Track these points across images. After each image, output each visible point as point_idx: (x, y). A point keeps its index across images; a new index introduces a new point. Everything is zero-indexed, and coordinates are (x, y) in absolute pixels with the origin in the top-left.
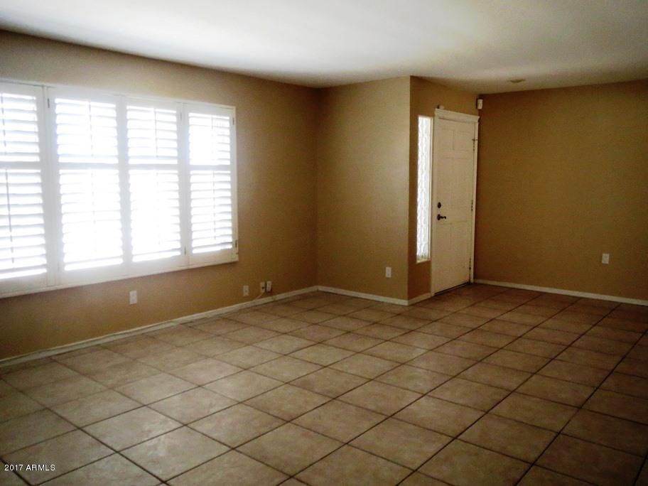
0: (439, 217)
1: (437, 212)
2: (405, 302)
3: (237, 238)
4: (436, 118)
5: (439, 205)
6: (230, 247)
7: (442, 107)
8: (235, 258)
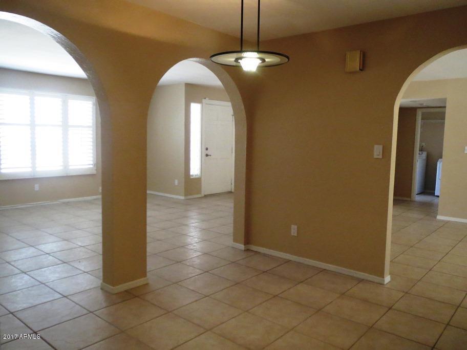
0: (207, 155)
1: (205, 152)
2: (182, 198)
3: (95, 162)
4: (204, 104)
5: (207, 149)
6: (92, 166)
7: (207, 98)
8: (95, 172)
